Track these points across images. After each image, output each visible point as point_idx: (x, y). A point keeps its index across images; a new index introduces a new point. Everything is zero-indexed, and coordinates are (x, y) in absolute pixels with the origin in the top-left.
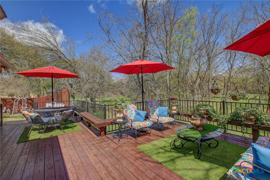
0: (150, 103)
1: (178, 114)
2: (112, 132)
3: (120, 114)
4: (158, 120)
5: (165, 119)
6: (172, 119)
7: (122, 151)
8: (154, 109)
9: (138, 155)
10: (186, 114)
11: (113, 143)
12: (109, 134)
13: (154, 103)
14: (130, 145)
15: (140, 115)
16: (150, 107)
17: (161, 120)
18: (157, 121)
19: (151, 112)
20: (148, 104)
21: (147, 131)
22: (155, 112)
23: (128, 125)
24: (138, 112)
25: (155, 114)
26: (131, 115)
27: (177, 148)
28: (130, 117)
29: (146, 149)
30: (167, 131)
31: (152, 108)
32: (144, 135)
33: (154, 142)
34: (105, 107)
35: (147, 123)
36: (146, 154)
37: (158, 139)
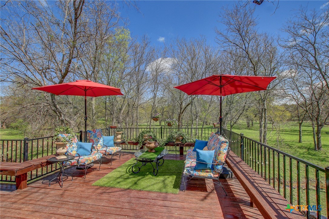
0: (94, 132)
1: (123, 143)
2: (36, 180)
3: (63, 148)
4: (106, 151)
5: (114, 149)
6: (119, 149)
7: (76, 194)
8: (99, 139)
9: (99, 191)
10: (130, 142)
11: (52, 191)
12: (31, 183)
13: (98, 132)
14: (81, 185)
15: (83, 148)
16: (93, 137)
17: (110, 150)
18: (104, 152)
19: (95, 143)
20: (91, 134)
21: (91, 166)
22: (100, 143)
23: (71, 162)
24: (80, 145)
25: (99, 145)
26: (73, 150)
27: (135, 173)
28: (72, 151)
29: (105, 183)
30: (114, 162)
31: (96, 138)
32: (91, 171)
33: (110, 175)
34: (27, 142)
35: (96, 156)
36: (108, 187)
37: (110, 171)
